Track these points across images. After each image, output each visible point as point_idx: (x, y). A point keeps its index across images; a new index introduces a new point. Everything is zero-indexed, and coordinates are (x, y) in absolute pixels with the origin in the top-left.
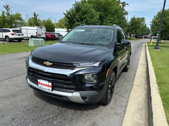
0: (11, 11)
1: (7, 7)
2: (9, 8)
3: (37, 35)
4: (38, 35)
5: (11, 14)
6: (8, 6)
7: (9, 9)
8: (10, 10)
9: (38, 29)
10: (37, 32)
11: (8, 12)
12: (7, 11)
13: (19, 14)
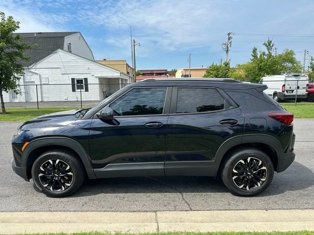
0: (276, 49)
1: (269, 45)
2: (271, 45)
3: (283, 91)
4: (287, 91)
5: (273, 54)
6: (271, 42)
7: (273, 46)
8: (273, 48)
9: (288, 79)
10: (284, 85)
11: (269, 52)
12: (269, 50)
13: (291, 51)
